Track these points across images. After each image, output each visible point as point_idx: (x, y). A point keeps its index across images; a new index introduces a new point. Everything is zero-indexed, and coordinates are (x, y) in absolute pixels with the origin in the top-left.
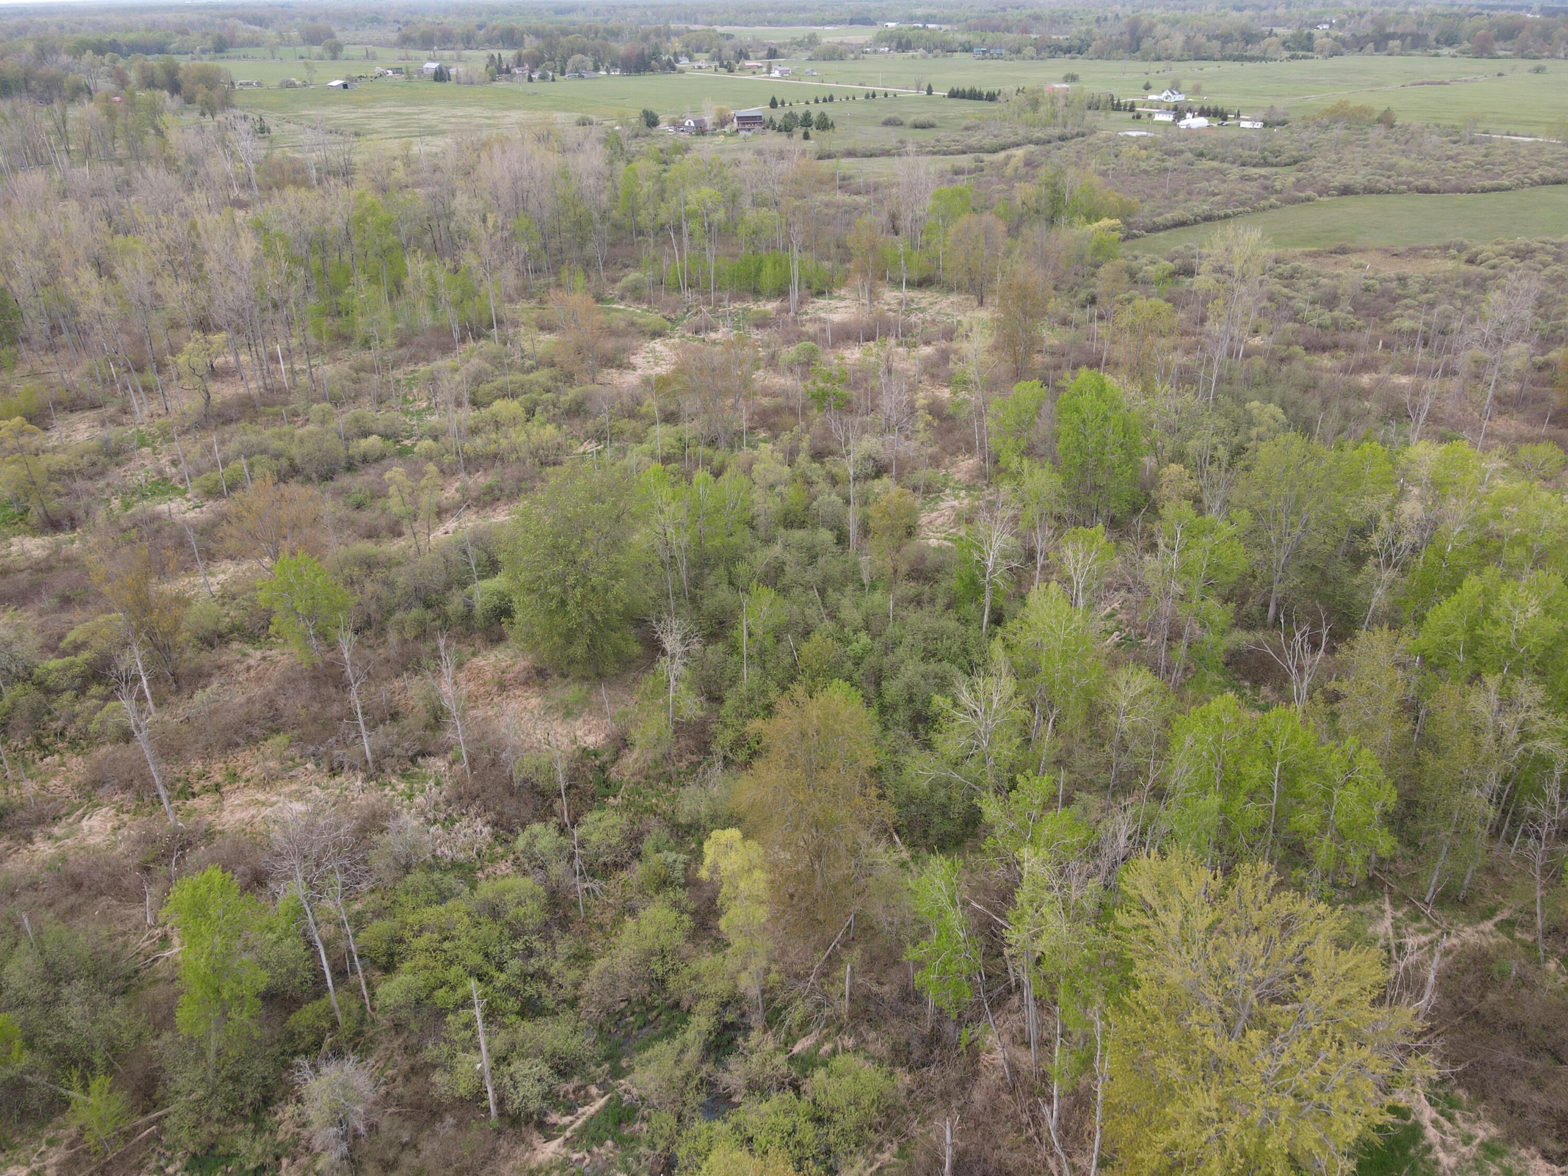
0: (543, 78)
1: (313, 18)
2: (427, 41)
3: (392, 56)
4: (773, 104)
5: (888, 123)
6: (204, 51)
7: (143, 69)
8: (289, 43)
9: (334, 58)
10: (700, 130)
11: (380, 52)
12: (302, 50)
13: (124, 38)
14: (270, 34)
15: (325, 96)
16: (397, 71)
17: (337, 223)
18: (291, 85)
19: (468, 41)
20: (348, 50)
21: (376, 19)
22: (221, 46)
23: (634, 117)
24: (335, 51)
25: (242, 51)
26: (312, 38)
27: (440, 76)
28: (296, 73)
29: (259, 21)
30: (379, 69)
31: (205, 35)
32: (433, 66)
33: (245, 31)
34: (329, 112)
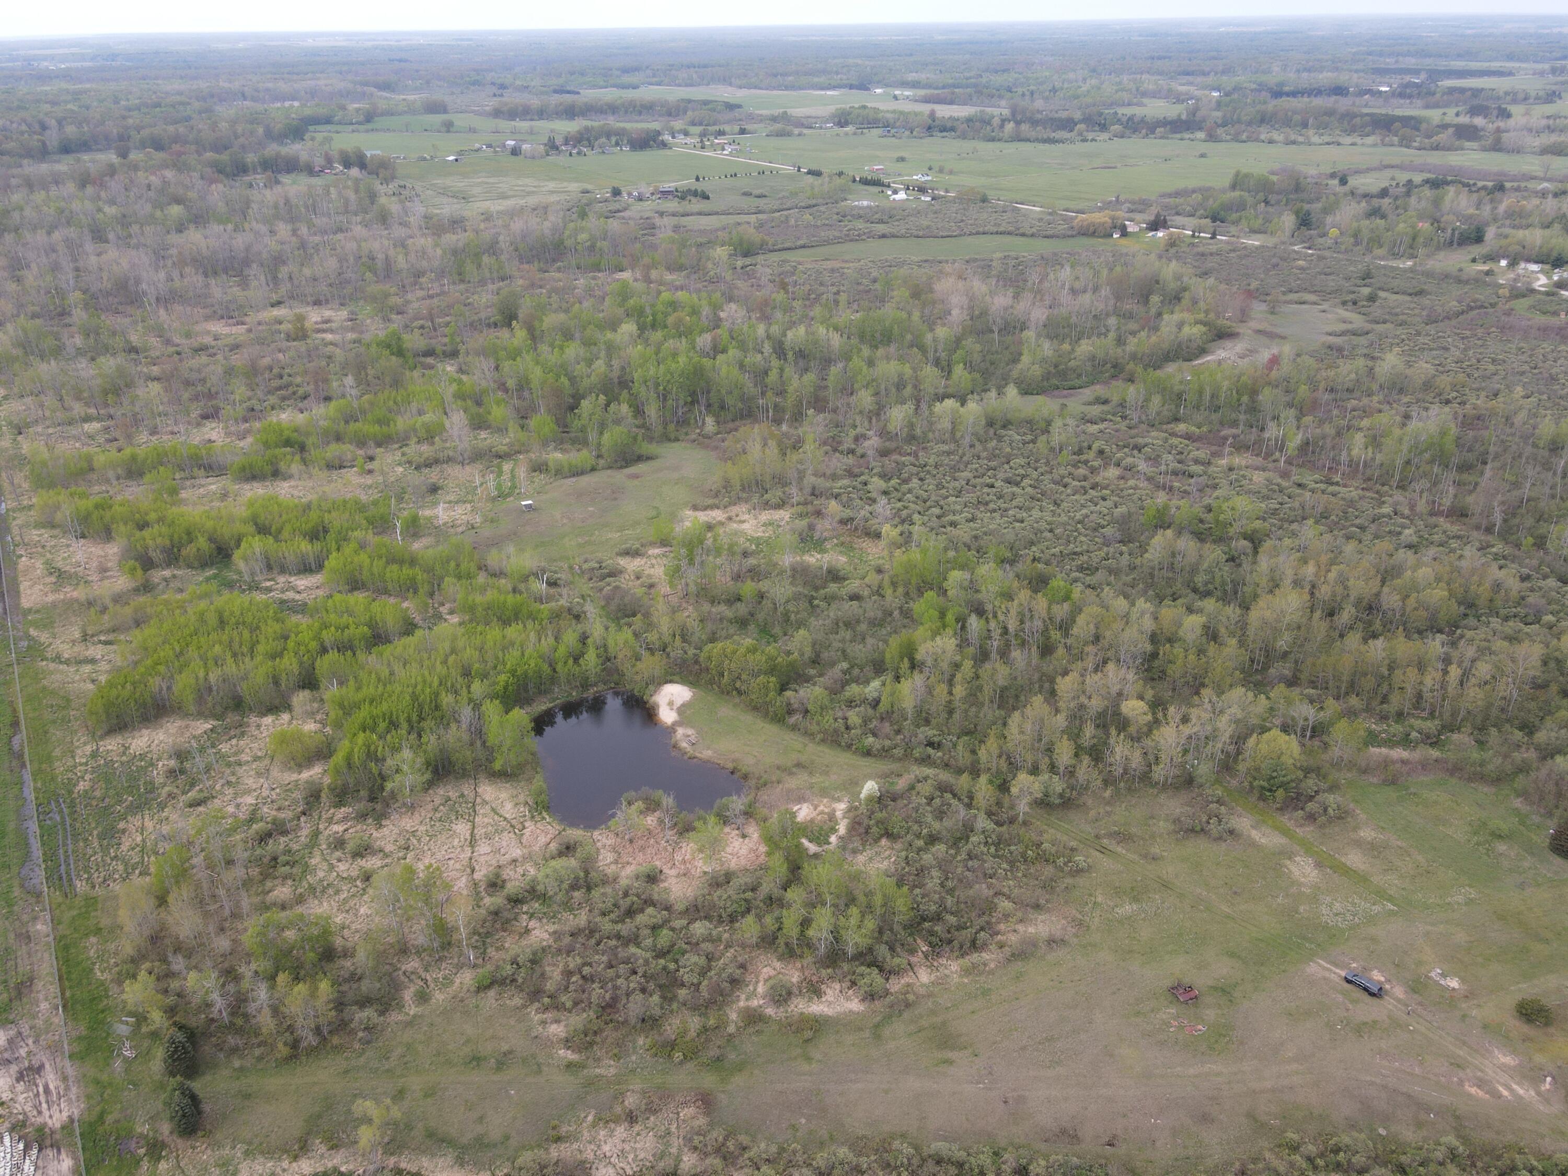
0: (579, 153)
2: (513, 113)
3: (487, 129)
4: (697, 179)
5: (745, 194)
6: (359, 124)
8: (415, 112)
9: (449, 133)
10: (640, 199)
12: (425, 121)
15: (446, 169)
16: (488, 145)
17: (460, 244)
18: (425, 159)
19: (542, 111)
20: (459, 125)
22: (369, 117)
24: (448, 125)
25: (384, 123)
26: (431, 108)
27: (515, 152)
28: (425, 147)
30: (477, 146)
31: (357, 110)
32: (511, 143)
33: (381, 99)
34: (448, 182)
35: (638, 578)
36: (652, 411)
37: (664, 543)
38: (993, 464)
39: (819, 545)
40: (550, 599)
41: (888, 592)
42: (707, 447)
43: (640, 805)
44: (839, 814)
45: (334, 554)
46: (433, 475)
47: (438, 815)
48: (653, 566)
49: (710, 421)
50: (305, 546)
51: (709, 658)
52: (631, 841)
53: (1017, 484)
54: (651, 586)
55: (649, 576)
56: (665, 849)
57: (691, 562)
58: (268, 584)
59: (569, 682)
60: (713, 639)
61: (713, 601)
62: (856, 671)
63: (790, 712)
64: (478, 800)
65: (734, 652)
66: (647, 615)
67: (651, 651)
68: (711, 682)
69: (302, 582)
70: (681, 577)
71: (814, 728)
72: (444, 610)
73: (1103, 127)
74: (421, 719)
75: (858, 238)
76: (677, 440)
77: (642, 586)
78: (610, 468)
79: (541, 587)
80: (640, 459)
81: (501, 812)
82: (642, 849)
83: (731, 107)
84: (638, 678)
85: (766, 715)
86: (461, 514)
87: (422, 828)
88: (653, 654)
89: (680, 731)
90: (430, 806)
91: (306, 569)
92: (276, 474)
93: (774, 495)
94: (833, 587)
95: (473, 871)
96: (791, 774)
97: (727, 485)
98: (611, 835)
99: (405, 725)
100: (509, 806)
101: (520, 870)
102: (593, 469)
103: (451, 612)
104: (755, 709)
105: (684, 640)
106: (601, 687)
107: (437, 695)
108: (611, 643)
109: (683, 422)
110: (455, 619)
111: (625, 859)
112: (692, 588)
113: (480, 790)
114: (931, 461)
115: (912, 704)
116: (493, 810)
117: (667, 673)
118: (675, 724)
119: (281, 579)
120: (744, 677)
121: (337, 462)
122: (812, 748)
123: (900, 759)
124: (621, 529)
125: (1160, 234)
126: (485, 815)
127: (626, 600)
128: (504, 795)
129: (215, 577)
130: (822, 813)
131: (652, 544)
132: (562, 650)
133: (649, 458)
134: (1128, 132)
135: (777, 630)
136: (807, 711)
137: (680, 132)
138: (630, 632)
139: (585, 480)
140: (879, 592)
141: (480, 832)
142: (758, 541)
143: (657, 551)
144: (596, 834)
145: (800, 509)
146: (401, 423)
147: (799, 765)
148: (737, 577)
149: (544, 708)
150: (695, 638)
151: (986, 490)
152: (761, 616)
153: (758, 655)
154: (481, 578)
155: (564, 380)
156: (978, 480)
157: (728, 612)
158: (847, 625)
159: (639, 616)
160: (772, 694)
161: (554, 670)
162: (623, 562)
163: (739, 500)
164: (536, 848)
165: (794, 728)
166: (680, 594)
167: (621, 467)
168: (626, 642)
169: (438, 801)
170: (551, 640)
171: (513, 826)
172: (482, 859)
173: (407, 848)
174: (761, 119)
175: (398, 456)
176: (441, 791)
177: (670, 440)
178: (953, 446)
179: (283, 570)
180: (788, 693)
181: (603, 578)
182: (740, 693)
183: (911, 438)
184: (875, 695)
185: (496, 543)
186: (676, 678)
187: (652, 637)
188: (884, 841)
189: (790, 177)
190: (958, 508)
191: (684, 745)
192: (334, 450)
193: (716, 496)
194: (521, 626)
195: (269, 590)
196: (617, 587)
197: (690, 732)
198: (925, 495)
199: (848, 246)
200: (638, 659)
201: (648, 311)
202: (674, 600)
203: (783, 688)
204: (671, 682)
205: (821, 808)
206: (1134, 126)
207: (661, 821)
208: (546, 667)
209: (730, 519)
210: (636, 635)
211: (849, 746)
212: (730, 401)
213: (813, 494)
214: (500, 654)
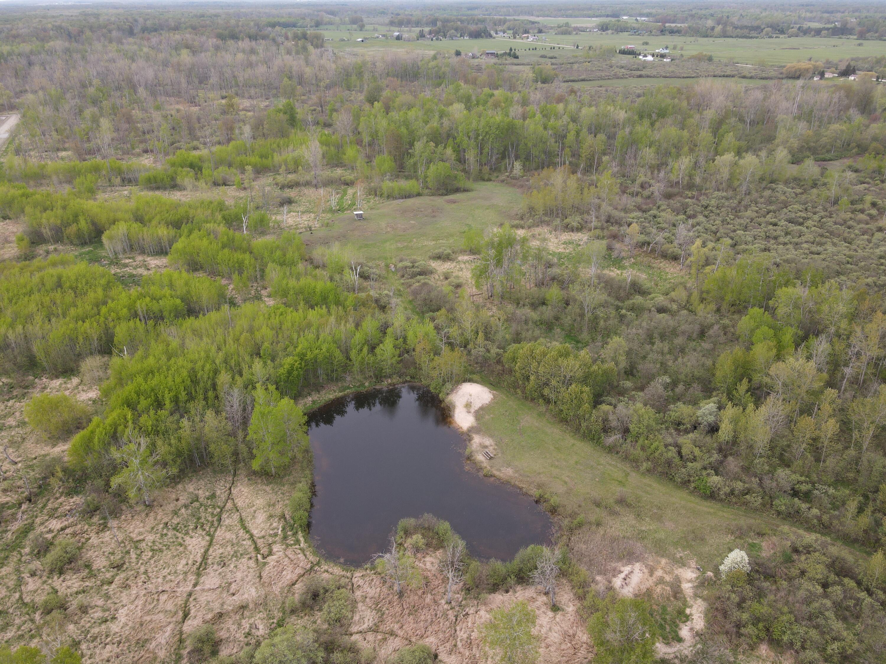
0: (437, 39)
1: (356, 12)
2: (400, 24)
3: (383, 30)
5: (543, 57)
6: (311, 27)
7: (294, 33)
8: (344, 23)
9: (361, 30)
10: (474, 57)
11: (379, 28)
12: (349, 27)
13: (282, 20)
14: (337, 19)
15: (356, 44)
16: (383, 36)
18: (343, 40)
19: (418, 23)
20: (367, 27)
21: (383, 12)
22: (318, 24)
23: (453, 52)
24: (362, 28)
25: (326, 27)
26: (354, 21)
27: (398, 38)
28: (345, 36)
29: (332, 13)
30: (376, 35)
31: (311, 20)
32: (397, 34)
33: (327, 18)
34: (355, 49)
35: (447, 278)
36: (471, 156)
37: (473, 251)
38: (772, 208)
39: (618, 262)
40: (361, 289)
41: (700, 309)
42: (514, 186)
43: (417, 538)
44: (687, 587)
45: (183, 238)
46: (291, 193)
47: (176, 521)
48: (461, 269)
49: (518, 165)
50: (163, 232)
51: (514, 360)
52: (401, 594)
53: (801, 224)
54: (458, 286)
55: (457, 277)
56: (445, 615)
57: (499, 262)
58: (127, 261)
59: (362, 371)
60: (517, 339)
61: (517, 303)
62: (681, 388)
63: (606, 430)
64: (229, 505)
65: (544, 354)
66: (451, 310)
67: (451, 345)
68: (515, 386)
69: (153, 262)
70: (487, 278)
71: (637, 452)
72: (264, 293)
73: (782, 32)
74: (191, 398)
75: (623, 77)
76: (489, 180)
77: (450, 284)
78: (433, 195)
79: (353, 278)
80: (457, 190)
81: (250, 526)
82: (414, 610)
83: (533, 23)
84: (435, 374)
85: (578, 429)
86: (305, 220)
87: (150, 538)
88: (453, 350)
89: (477, 440)
90: (170, 507)
91: (162, 251)
92: (174, 186)
93: (574, 220)
94: (638, 299)
95: (186, 616)
96: (613, 513)
97: (532, 209)
98: (377, 581)
99: (168, 404)
100: (261, 517)
101: (246, 624)
102: (419, 195)
103: (269, 296)
104: (564, 421)
105: (487, 338)
106: (396, 379)
107: (216, 372)
108: (410, 335)
109: (496, 169)
110: (271, 302)
111: (387, 627)
112: (498, 289)
113: (234, 491)
114: (713, 202)
115: (767, 438)
116: (241, 520)
117: (466, 371)
118: (471, 430)
119: (140, 258)
120: (554, 383)
121: (221, 182)
122: (634, 478)
123: (756, 510)
124: (436, 239)
125: (852, 78)
126: (229, 528)
127: (433, 295)
128: (260, 502)
129: (89, 252)
130: (661, 581)
131: (463, 252)
132: (359, 337)
133: (466, 190)
134: (801, 34)
135: (585, 336)
136: (626, 431)
137: (501, 31)
138: (432, 325)
139: (409, 202)
140: (687, 306)
141: (215, 552)
142: (560, 256)
143: (466, 258)
144: (358, 574)
145: (598, 232)
146: (277, 158)
147: (621, 501)
148: (540, 284)
149: (332, 397)
150: (499, 336)
151: (771, 227)
152: (567, 320)
153: (571, 361)
154: (301, 267)
155: (403, 130)
156: (762, 220)
157: (534, 315)
158: (663, 337)
159: (443, 311)
160: (586, 406)
161: (348, 358)
162: (434, 264)
163: (541, 223)
164: (276, 589)
165: (611, 450)
166: (485, 295)
167: (442, 195)
168: (427, 334)
169: (183, 500)
170: (351, 326)
171: (257, 549)
172: (203, 598)
173: (119, 567)
174: (552, 28)
175: (270, 180)
176: (191, 488)
177: (484, 180)
178: (730, 193)
179: (143, 252)
180: (604, 407)
181: (414, 275)
182: (548, 401)
183: (690, 186)
184: (711, 419)
185: (326, 242)
186: (475, 377)
187: (454, 331)
188: (764, 649)
189: (572, 51)
190: (750, 239)
191: (480, 457)
192: (222, 171)
193: (522, 219)
194: (324, 310)
195: (126, 266)
196: (425, 284)
197: (488, 441)
198: (714, 228)
199: (615, 81)
200: (437, 353)
201: (474, 98)
202: (480, 300)
203: (597, 401)
204: (470, 380)
205: (659, 573)
206: (806, 32)
207: (444, 565)
208: (338, 354)
209: (534, 236)
210: (437, 328)
211: (685, 483)
212: (535, 152)
213: (607, 221)
214: (295, 336)
